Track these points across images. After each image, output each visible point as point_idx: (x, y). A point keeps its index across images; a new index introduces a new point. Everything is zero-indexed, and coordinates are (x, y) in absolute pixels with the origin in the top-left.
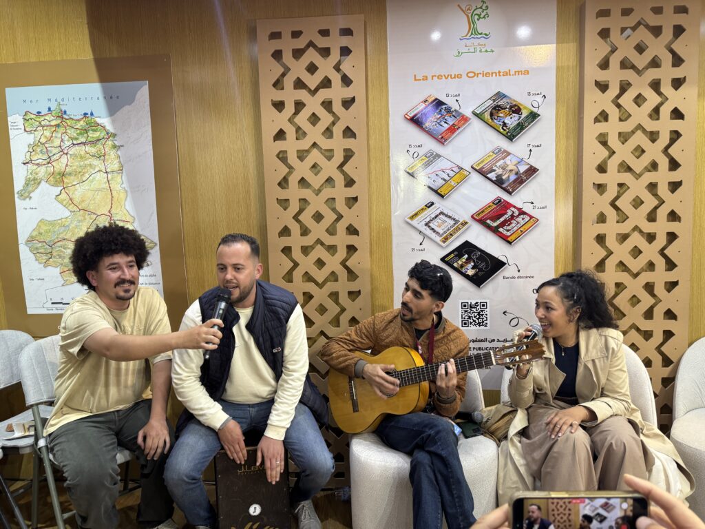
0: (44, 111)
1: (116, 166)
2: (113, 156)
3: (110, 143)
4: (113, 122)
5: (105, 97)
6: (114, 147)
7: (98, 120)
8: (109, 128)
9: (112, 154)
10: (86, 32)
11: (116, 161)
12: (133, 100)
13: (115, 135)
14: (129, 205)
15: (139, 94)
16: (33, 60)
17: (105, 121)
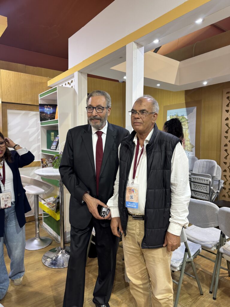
0: (174, 115)
1: (187, 127)
2: (187, 125)
3: (186, 122)
4: (188, 117)
5: (187, 111)
6: (187, 123)
7: (185, 117)
8: (187, 118)
9: (187, 124)
10: (184, 96)
11: (187, 126)
12: (192, 111)
13: (188, 120)
14: (189, 137)
15: (194, 110)
16: (173, 104)
17: (186, 117)
